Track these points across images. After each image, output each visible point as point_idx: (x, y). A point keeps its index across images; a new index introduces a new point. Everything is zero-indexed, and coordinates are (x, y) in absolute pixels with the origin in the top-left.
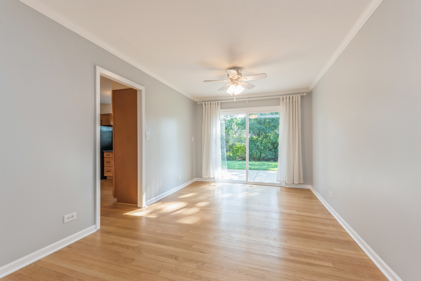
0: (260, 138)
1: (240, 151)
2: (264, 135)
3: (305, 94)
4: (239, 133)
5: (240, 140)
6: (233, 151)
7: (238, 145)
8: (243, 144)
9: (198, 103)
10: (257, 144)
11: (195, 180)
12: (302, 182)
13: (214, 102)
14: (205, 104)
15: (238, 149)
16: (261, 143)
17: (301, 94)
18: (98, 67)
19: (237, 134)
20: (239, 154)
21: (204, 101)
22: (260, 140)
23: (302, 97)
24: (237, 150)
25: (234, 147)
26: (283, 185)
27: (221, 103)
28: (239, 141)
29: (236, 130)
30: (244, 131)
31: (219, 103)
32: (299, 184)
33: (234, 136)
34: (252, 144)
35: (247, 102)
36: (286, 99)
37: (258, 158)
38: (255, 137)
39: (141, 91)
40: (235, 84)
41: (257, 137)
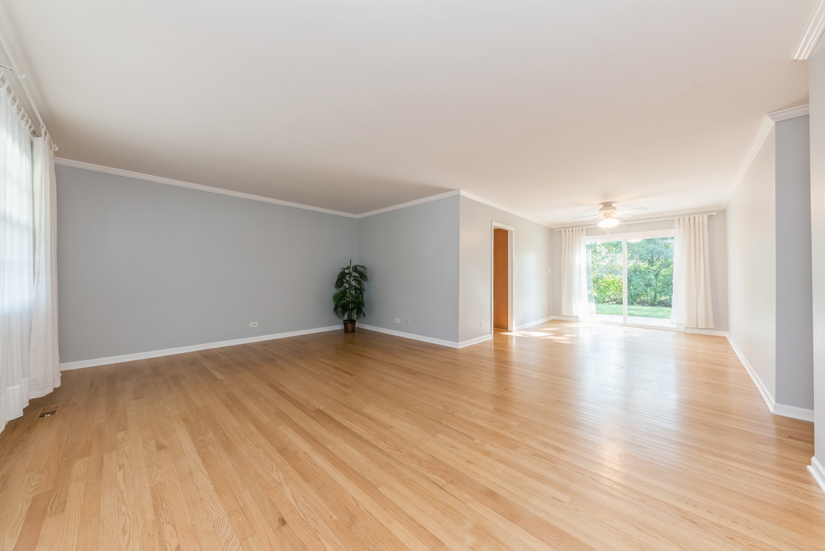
0: (654, 267)
1: (612, 288)
2: (662, 262)
3: (714, 213)
4: (610, 258)
5: (612, 271)
6: (598, 289)
7: (609, 278)
8: (618, 276)
9: (556, 230)
10: (648, 277)
11: (552, 317)
12: (711, 326)
13: (577, 229)
14: (565, 231)
15: (609, 285)
16: (657, 275)
17: (708, 214)
18: (493, 222)
19: (607, 261)
20: (610, 293)
21: (563, 228)
22: (654, 270)
23: (709, 216)
24: (607, 287)
25: (600, 281)
26: (682, 329)
27: (586, 229)
28: (610, 273)
29: (603, 254)
30: (620, 255)
31: (584, 230)
32: (706, 329)
33: (601, 263)
34: (637, 276)
35: (624, 226)
36: (684, 220)
37: (650, 301)
38: (644, 265)
39: (511, 231)
40: (609, 218)
41: (648, 266)
